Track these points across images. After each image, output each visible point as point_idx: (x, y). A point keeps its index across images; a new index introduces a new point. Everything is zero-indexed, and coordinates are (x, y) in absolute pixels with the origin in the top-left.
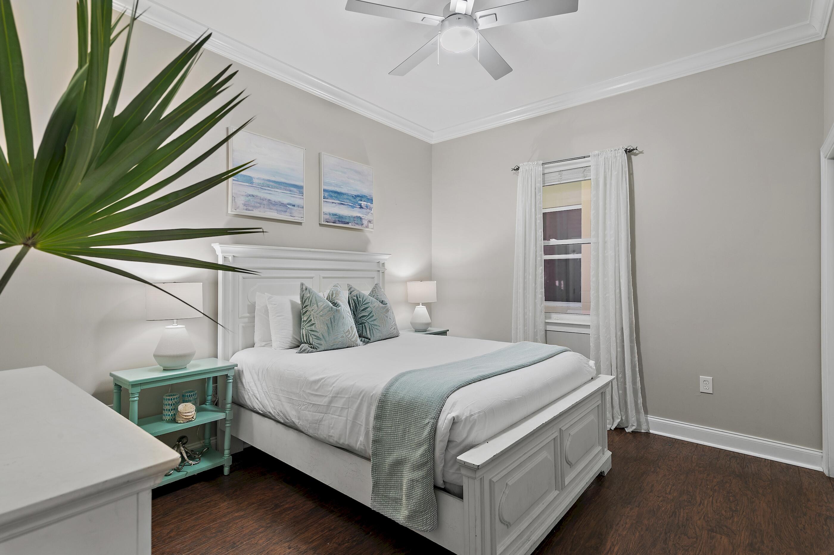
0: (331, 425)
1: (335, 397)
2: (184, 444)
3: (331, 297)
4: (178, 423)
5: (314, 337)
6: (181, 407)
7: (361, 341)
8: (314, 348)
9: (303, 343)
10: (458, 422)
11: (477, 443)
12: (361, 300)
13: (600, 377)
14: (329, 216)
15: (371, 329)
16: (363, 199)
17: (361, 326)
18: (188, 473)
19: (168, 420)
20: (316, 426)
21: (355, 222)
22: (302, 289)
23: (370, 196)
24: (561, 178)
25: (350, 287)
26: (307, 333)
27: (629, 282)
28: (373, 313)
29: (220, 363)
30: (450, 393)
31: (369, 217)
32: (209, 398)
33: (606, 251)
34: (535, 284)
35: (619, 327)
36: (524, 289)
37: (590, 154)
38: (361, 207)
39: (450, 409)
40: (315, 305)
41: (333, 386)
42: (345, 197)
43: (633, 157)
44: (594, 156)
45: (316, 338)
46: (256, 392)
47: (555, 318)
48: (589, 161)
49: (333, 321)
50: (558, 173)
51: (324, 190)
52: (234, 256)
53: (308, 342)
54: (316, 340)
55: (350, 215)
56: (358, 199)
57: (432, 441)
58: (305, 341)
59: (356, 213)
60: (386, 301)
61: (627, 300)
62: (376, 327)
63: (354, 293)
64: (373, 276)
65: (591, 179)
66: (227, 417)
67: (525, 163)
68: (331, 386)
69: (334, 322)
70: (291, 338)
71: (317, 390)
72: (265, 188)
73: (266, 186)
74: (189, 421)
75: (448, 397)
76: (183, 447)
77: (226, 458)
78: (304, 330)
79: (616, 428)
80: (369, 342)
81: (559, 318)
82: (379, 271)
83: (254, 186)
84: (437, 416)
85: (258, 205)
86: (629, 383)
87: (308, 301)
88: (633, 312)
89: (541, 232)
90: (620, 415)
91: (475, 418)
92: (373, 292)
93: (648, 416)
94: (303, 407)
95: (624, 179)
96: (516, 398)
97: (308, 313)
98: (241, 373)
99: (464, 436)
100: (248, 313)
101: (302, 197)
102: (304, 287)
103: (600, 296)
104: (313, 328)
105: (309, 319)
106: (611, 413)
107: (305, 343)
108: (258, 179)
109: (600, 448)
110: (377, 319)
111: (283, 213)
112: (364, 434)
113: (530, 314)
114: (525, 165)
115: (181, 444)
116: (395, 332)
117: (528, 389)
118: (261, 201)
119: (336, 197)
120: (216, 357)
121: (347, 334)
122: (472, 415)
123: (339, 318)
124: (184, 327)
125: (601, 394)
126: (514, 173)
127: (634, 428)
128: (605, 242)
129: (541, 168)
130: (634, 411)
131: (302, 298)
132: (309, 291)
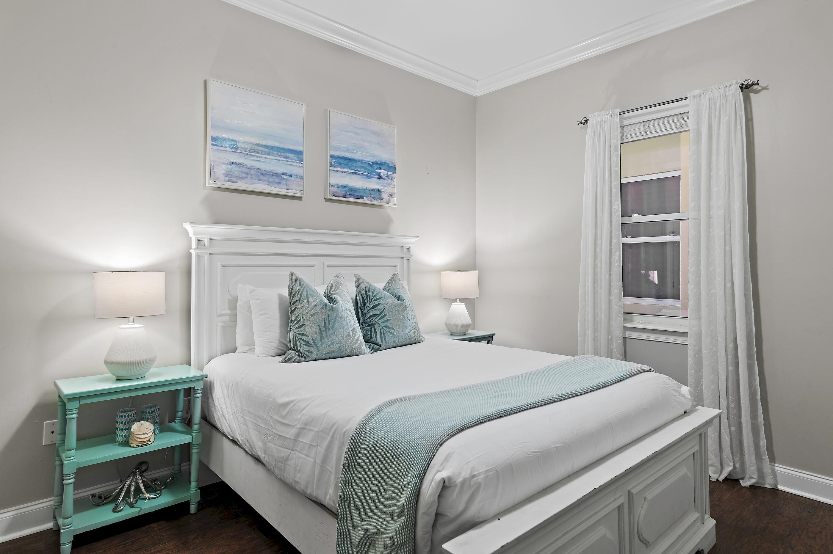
0: (298, 466)
1: (303, 429)
2: (143, 472)
3: (329, 291)
4: (130, 446)
5: (303, 342)
6: (135, 427)
7: (369, 347)
8: (303, 357)
9: (290, 350)
10: (450, 487)
11: (481, 520)
12: (371, 294)
13: (698, 411)
14: (337, 189)
15: (382, 332)
16: (383, 168)
17: (370, 328)
18: (142, 510)
19: (120, 441)
20: (282, 466)
21: (372, 195)
22: (291, 279)
23: (392, 163)
24: (646, 131)
25: (358, 278)
26: (294, 337)
27: (746, 273)
28: (386, 312)
29: (193, 372)
30: (446, 438)
31: (391, 190)
32: (179, 414)
33: (711, 230)
34: (610, 275)
35: (730, 337)
36: (595, 281)
37: (688, 95)
38: (380, 177)
39: (441, 465)
40: (306, 301)
41: (302, 413)
42: (359, 164)
43: (752, 95)
44: (694, 97)
45: (304, 343)
46: (225, 412)
47: (638, 321)
48: (687, 106)
49: (327, 322)
50: (642, 124)
51: (331, 156)
52: (210, 239)
53: (295, 348)
54: (304, 346)
55: (365, 188)
56: (376, 166)
57: (411, 512)
58: (293, 347)
59: (373, 184)
60: (404, 296)
61: (743, 299)
62: (388, 330)
63: (362, 286)
64: (395, 264)
65: (689, 130)
66: (193, 441)
67: (596, 113)
68: (300, 413)
69: (329, 323)
70: (277, 342)
71: (284, 417)
72: (252, 154)
73: (254, 152)
74: (144, 444)
75: (442, 444)
76: (141, 476)
77: (192, 492)
78: (291, 333)
79: (726, 479)
80: (380, 350)
81: (643, 322)
82: (403, 258)
83: (238, 152)
84: (421, 474)
85: (244, 175)
86: (746, 416)
87: (298, 295)
88: (752, 316)
89: (619, 205)
90: (732, 462)
91: (480, 480)
92: (388, 285)
93: (776, 465)
94: (269, 438)
95: (739, 127)
96: (553, 448)
97: (296, 311)
98: (212, 385)
99: (461, 507)
100: (229, 310)
101: (302, 165)
102: (294, 278)
103: (703, 292)
104: (302, 330)
105: (298, 319)
106: (718, 458)
107: (293, 350)
108: (244, 142)
109: (697, 515)
110: (391, 320)
111: (276, 185)
112: (333, 486)
113: (603, 316)
114: (596, 115)
115: (138, 471)
116: (415, 336)
117: (576, 432)
118: (248, 170)
119: (346, 165)
120: (189, 364)
121: (346, 339)
122: (474, 476)
123: (336, 318)
124: (142, 327)
125: (699, 436)
126: (582, 128)
127: (753, 481)
128: (709, 217)
129: (617, 119)
130: (753, 458)
131: (290, 291)
132: (300, 283)
